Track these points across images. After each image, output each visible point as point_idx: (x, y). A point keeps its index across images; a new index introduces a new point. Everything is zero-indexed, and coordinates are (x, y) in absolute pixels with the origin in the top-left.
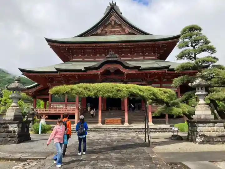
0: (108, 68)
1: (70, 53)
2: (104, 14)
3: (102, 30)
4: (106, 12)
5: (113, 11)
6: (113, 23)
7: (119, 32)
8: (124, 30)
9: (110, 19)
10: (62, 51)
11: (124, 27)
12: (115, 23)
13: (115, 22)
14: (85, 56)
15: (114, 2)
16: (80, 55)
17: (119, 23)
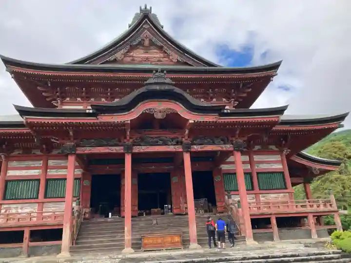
0: (150, 109)
1: (57, 92)
2: (130, 26)
3: (125, 55)
4: (133, 22)
5: (146, 21)
6: (147, 43)
7: (159, 61)
8: (168, 56)
9: (141, 36)
10: (39, 88)
11: (169, 52)
12: (152, 44)
13: (150, 40)
14: (89, 102)
15: (148, 8)
16: (79, 99)
17: (160, 44)
